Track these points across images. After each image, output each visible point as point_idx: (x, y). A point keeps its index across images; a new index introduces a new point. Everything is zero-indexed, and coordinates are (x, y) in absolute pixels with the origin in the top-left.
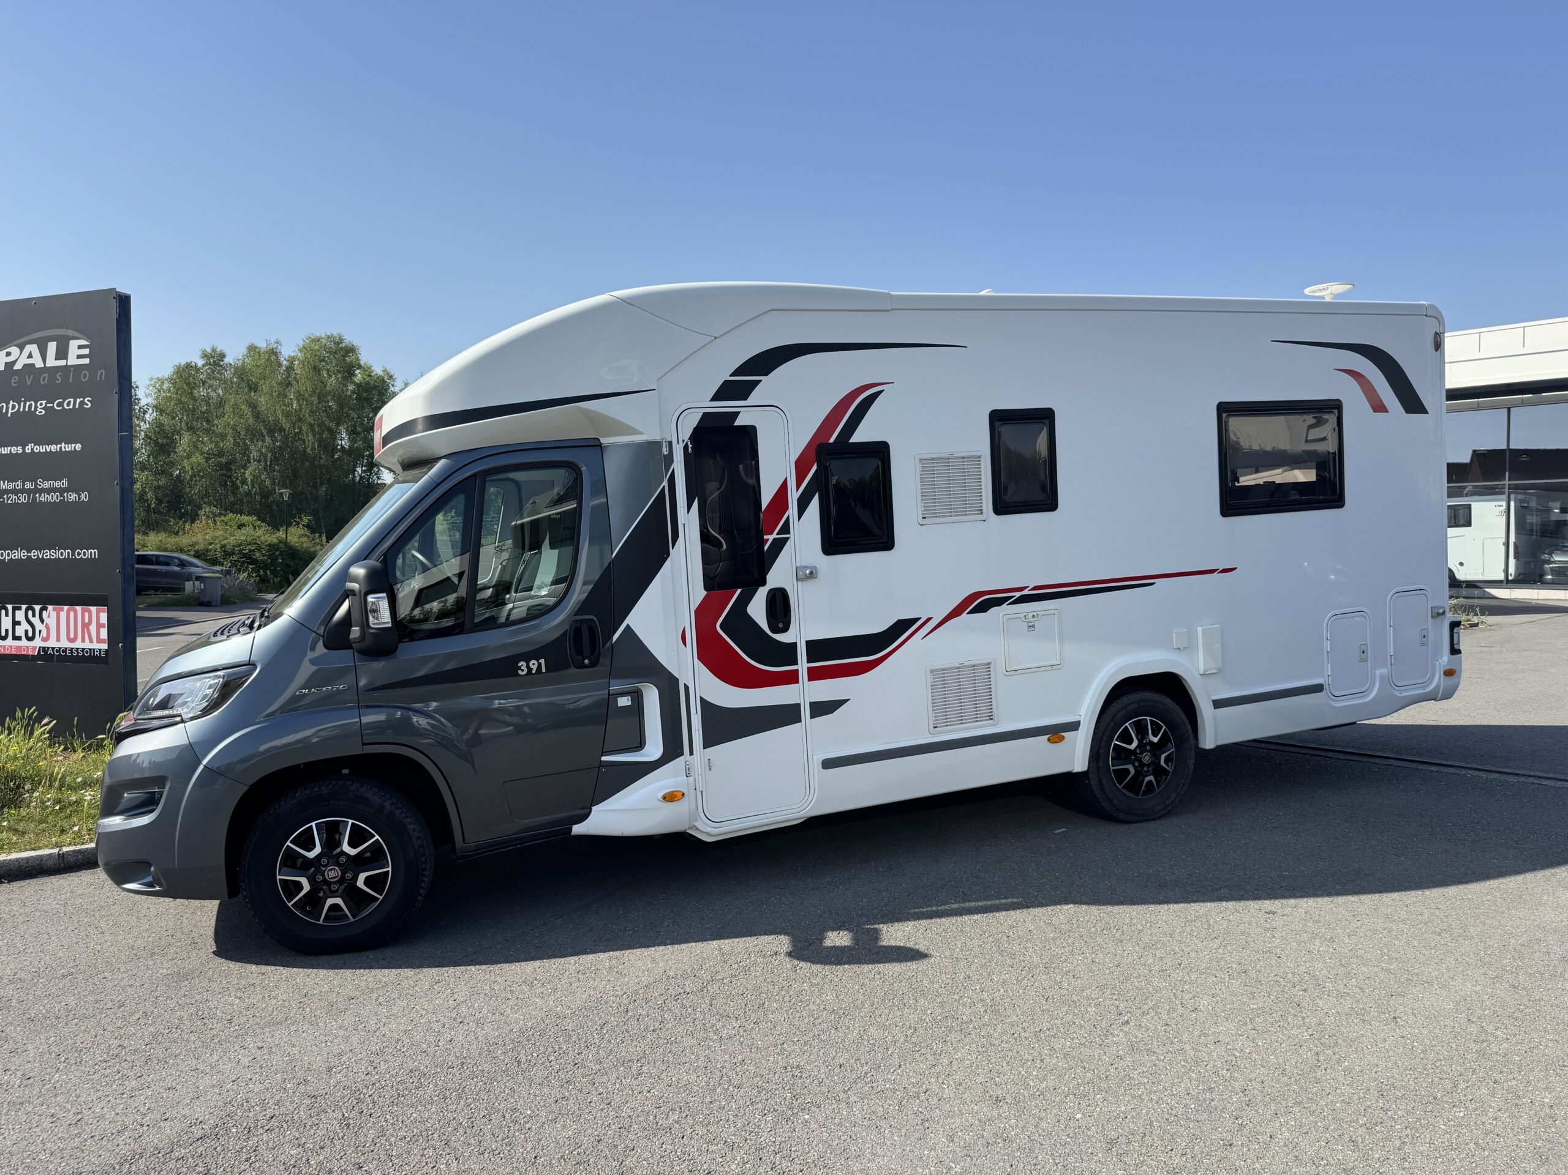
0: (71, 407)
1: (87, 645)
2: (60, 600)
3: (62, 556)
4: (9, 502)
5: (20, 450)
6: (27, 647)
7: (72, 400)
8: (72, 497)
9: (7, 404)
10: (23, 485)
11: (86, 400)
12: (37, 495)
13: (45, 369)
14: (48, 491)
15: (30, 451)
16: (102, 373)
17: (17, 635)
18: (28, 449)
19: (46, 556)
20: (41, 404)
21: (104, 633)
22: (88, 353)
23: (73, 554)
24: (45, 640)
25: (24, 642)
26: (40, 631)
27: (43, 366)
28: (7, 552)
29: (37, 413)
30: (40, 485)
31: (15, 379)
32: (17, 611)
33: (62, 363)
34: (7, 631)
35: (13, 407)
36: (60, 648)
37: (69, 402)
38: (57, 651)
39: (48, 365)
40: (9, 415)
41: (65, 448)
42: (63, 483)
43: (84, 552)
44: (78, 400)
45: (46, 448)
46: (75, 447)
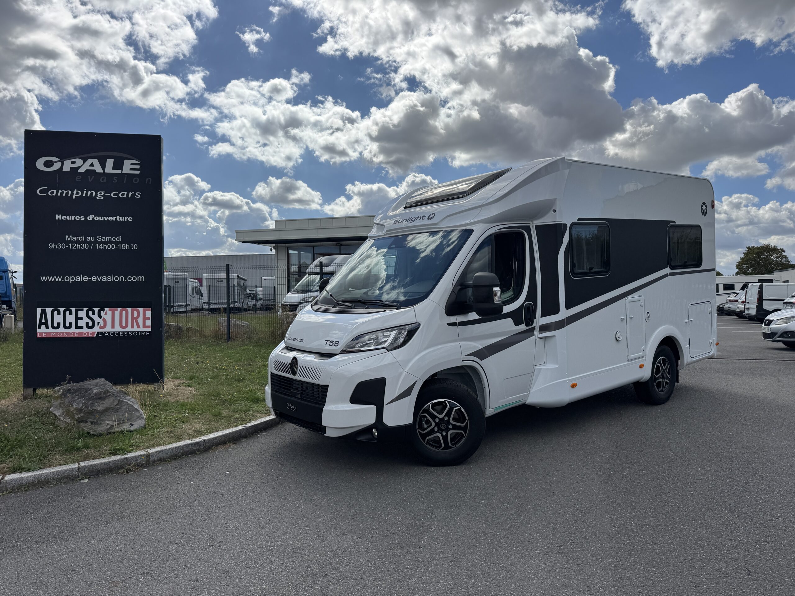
0: (125, 196)
1: (136, 329)
2: (113, 305)
3: (116, 279)
4: (73, 248)
5: (83, 218)
6: (88, 333)
7: (126, 193)
8: (125, 247)
10: (85, 239)
11: (136, 194)
12: (97, 245)
13: (104, 174)
14: (106, 243)
15: (91, 219)
16: (149, 181)
17: (79, 325)
18: (90, 218)
19: (104, 280)
21: (149, 323)
22: (139, 168)
23: (126, 278)
24: (101, 327)
25: (85, 330)
26: (98, 323)
27: (102, 172)
28: (71, 277)
29: (97, 198)
30: (100, 239)
31: (79, 177)
32: (79, 312)
33: (119, 171)
34: (71, 324)
35: (77, 193)
36: (114, 332)
37: (124, 193)
38: (112, 334)
40: (74, 198)
41: (119, 219)
42: (119, 239)
43: (134, 279)
44: (130, 194)
45: (104, 219)
46: (127, 219)
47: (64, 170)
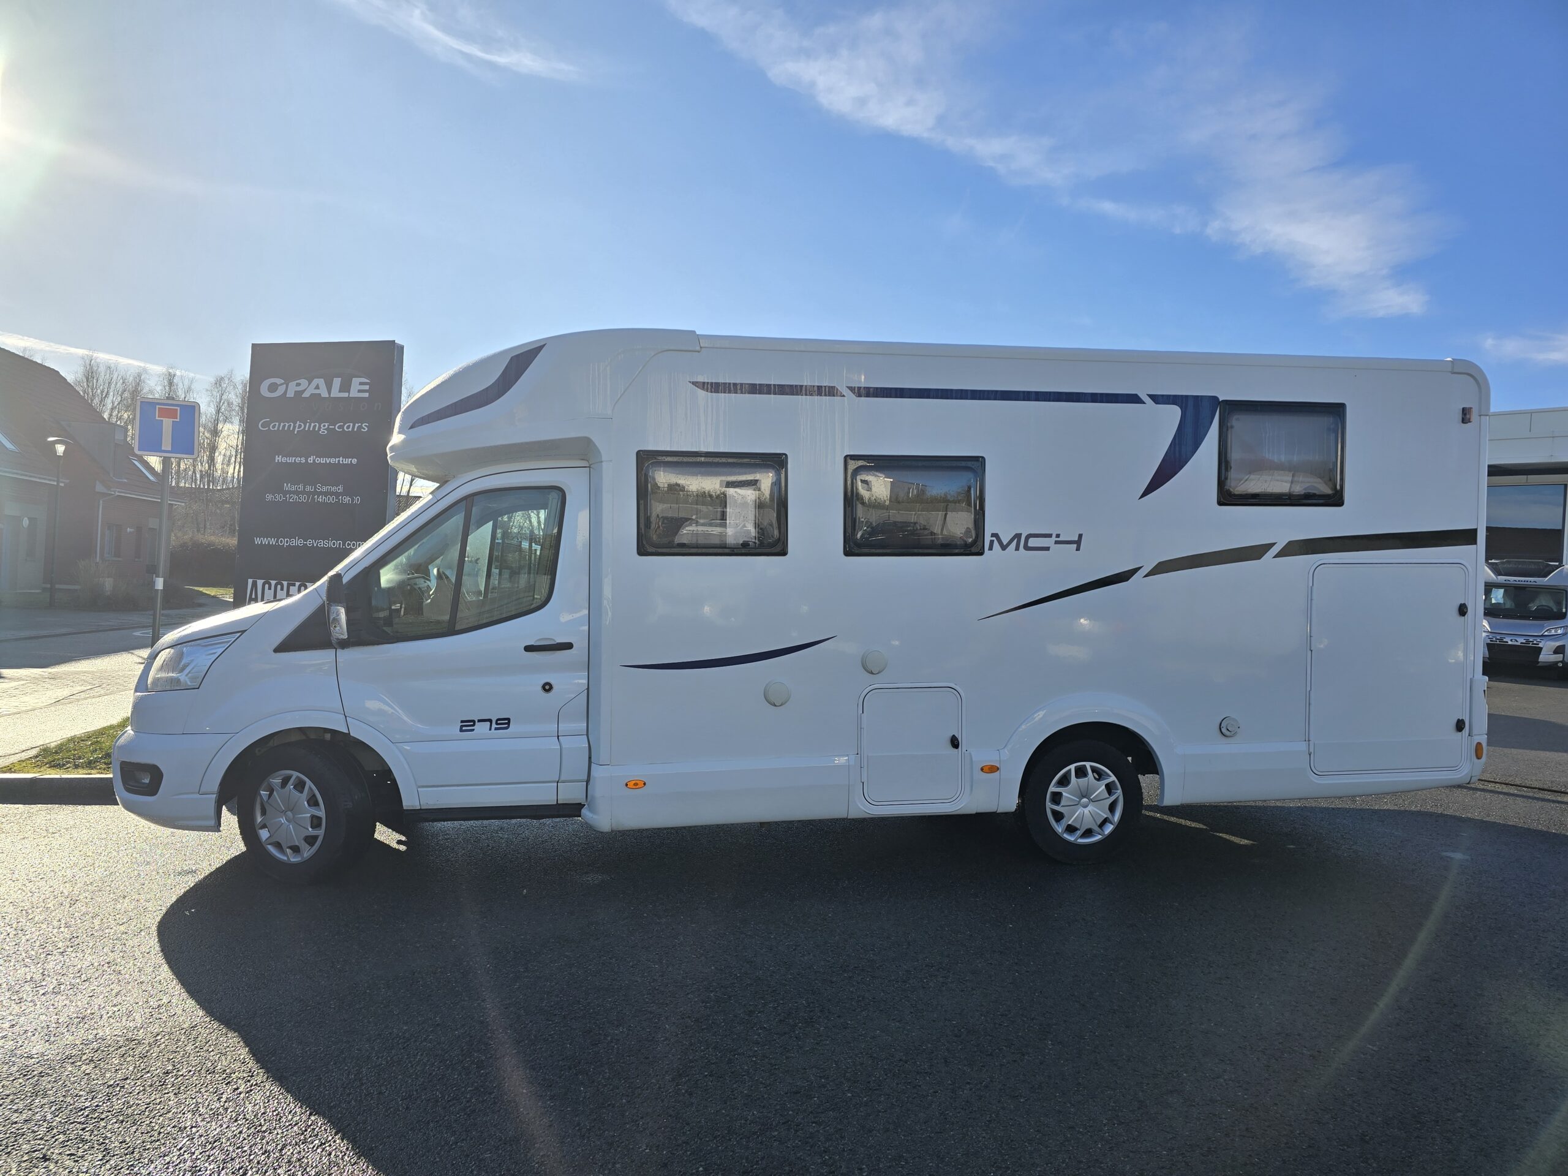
3: (334, 545)
4: (291, 500)
5: (303, 461)
7: (351, 424)
9: (295, 424)
10: (304, 488)
12: (316, 497)
14: (326, 494)
15: (312, 462)
16: (379, 406)
18: (310, 460)
19: (321, 545)
20: (324, 426)
22: (368, 388)
23: (344, 545)
27: (328, 396)
28: (286, 539)
29: (320, 432)
30: (319, 489)
33: (346, 394)
35: (300, 426)
39: (332, 395)
40: (296, 433)
41: (342, 461)
42: (340, 489)
44: (357, 425)
45: (326, 461)
46: (351, 461)
47: (287, 396)
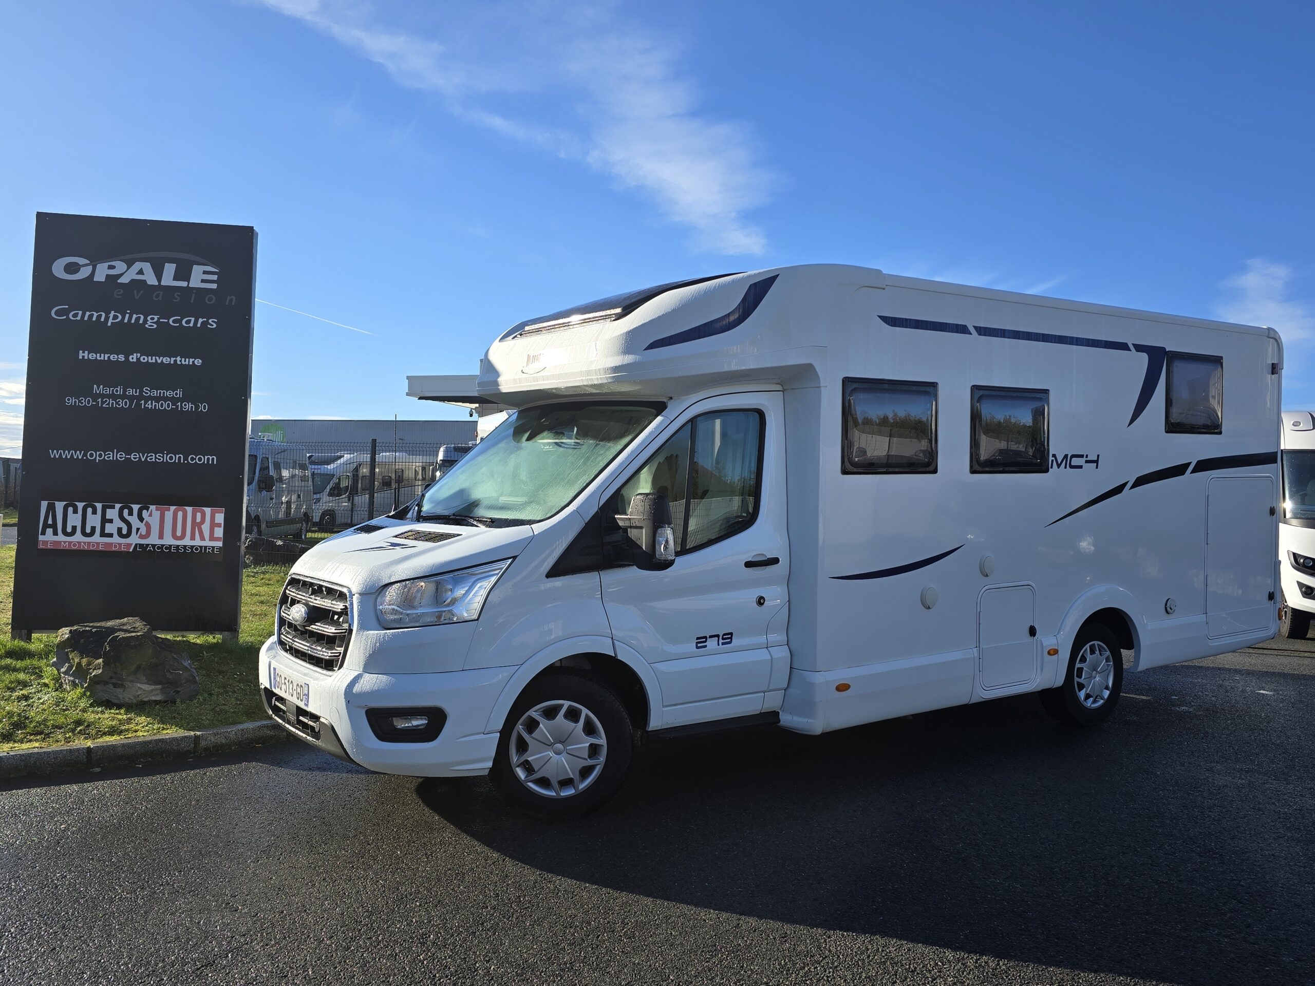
0: (191, 325)
1: (198, 542)
2: (164, 500)
3: (171, 458)
4: (104, 406)
5: (122, 358)
6: (120, 544)
7: (193, 319)
8: (188, 406)
9: (107, 314)
10: (125, 391)
11: (210, 321)
12: (143, 402)
14: (157, 399)
15: (135, 360)
16: (231, 300)
17: (107, 531)
18: (133, 358)
19: (150, 459)
20: (152, 319)
21: (219, 532)
22: (216, 279)
23: (186, 458)
24: (141, 537)
25: (116, 539)
26: (138, 529)
27: (157, 284)
28: (98, 453)
30: (148, 393)
31: (120, 291)
32: (108, 510)
33: (184, 284)
34: (93, 529)
35: (115, 317)
36: (163, 545)
37: (191, 320)
38: (158, 548)
39: (162, 284)
40: (109, 324)
41: (181, 361)
42: (179, 393)
43: (200, 459)
44: (200, 320)
45: (156, 358)
46: (193, 362)
47: (96, 279)
